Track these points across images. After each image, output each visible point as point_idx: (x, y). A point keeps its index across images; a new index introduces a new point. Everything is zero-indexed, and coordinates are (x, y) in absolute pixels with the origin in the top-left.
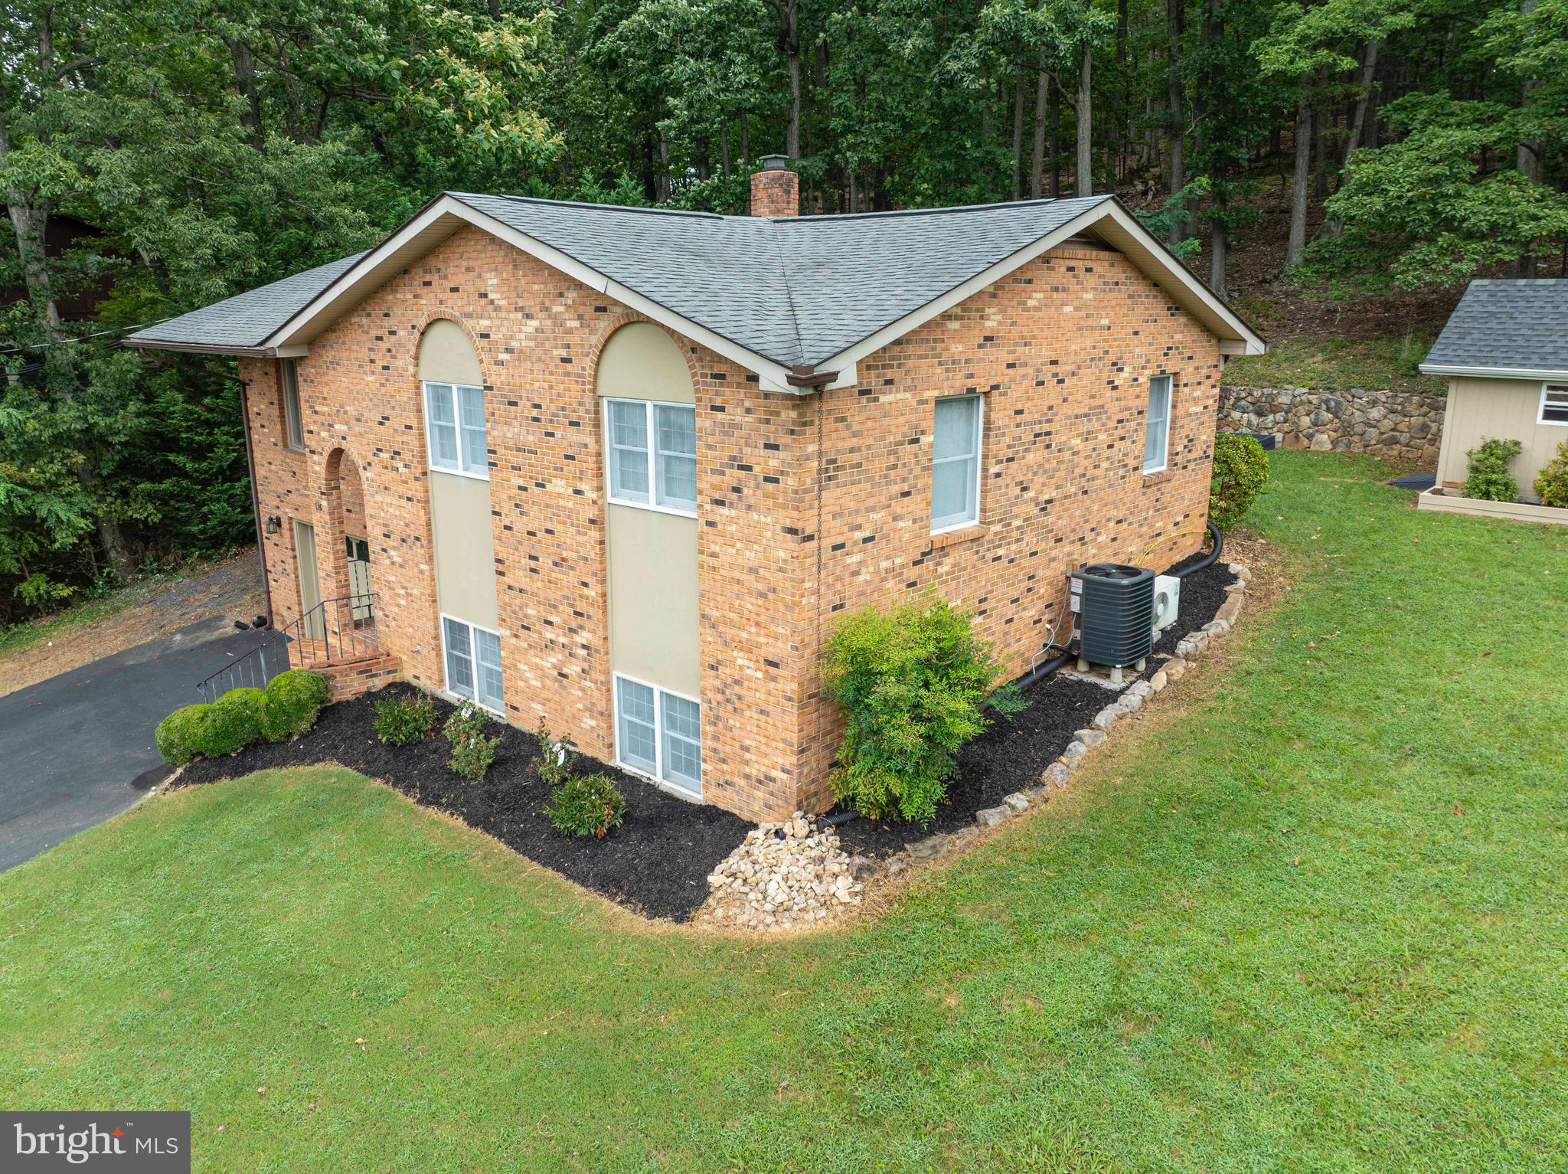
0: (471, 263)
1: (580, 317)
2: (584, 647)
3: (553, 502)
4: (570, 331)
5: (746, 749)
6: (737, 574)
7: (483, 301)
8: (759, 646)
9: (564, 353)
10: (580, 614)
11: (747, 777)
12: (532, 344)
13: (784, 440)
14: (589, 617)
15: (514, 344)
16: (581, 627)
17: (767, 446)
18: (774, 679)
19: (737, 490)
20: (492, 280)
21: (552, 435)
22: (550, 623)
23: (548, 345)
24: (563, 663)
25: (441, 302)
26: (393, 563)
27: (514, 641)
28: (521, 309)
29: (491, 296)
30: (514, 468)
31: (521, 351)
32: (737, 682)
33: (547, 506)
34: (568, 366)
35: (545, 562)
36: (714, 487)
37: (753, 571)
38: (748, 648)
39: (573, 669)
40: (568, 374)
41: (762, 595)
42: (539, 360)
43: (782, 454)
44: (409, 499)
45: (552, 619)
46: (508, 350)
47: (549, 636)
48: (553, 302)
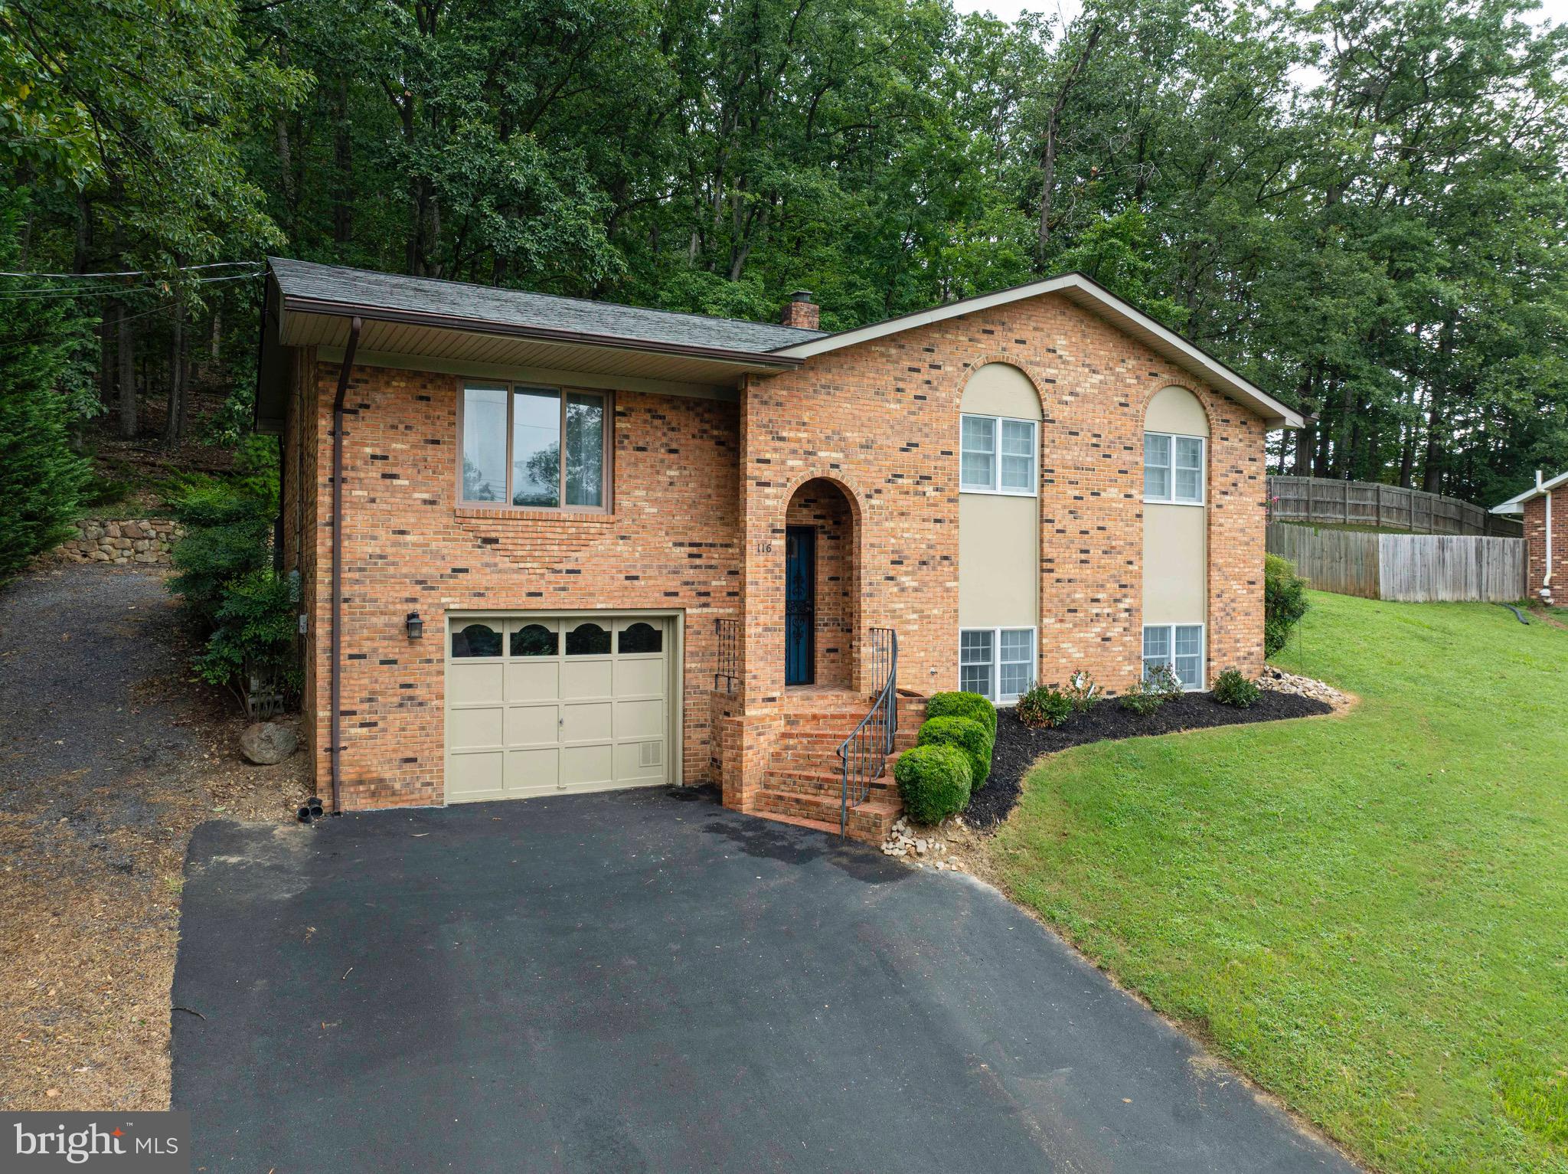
0: (1040, 325)
1: (1137, 378)
2: (1127, 610)
3: (1106, 505)
4: (1129, 386)
5: (1237, 641)
6: (1233, 534)
7: (1051, 355)
8: (1245, 574)
9: (1123, 400)
10: (1125, 586)
11: (1238, 658)
12: (1096, 391)
13: (1258, 456)
14: (1132, 586)
15: (1079, 390)
16: (1125, 596)
17: (1251, 460)
18: (1253, 592)
19: (1235, 485)
20: (1061, 342)
21: (1109, 456)
22: (1097, 600)
23: (1110, 393)
24: (1107, 629)
25: (1004, 349)
26: (903, 590)
27: (1058, 626)
28: (1089, 366)
29: (1059, 352)
30: (1071, 483)
31: (1085, 396)
32: (1233, 601)
33: (1100, 509)
34: (1126, 409)
35: (1095, 553)
36: (1222, 484)
37: (1242, 530)
38: (1237, 578)
39: (1115, 631)
40: (1125, 414)
41: (1247, 544)
42: (1101, 403)
43: (1257, 464)
44: (937, 521)
45: (1100, 596)
46: (1071, 394)
47: (1095, 611)
48: (1116, 365)
